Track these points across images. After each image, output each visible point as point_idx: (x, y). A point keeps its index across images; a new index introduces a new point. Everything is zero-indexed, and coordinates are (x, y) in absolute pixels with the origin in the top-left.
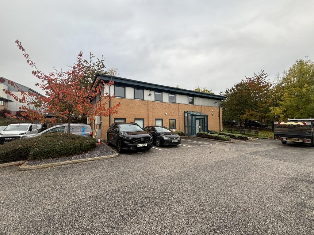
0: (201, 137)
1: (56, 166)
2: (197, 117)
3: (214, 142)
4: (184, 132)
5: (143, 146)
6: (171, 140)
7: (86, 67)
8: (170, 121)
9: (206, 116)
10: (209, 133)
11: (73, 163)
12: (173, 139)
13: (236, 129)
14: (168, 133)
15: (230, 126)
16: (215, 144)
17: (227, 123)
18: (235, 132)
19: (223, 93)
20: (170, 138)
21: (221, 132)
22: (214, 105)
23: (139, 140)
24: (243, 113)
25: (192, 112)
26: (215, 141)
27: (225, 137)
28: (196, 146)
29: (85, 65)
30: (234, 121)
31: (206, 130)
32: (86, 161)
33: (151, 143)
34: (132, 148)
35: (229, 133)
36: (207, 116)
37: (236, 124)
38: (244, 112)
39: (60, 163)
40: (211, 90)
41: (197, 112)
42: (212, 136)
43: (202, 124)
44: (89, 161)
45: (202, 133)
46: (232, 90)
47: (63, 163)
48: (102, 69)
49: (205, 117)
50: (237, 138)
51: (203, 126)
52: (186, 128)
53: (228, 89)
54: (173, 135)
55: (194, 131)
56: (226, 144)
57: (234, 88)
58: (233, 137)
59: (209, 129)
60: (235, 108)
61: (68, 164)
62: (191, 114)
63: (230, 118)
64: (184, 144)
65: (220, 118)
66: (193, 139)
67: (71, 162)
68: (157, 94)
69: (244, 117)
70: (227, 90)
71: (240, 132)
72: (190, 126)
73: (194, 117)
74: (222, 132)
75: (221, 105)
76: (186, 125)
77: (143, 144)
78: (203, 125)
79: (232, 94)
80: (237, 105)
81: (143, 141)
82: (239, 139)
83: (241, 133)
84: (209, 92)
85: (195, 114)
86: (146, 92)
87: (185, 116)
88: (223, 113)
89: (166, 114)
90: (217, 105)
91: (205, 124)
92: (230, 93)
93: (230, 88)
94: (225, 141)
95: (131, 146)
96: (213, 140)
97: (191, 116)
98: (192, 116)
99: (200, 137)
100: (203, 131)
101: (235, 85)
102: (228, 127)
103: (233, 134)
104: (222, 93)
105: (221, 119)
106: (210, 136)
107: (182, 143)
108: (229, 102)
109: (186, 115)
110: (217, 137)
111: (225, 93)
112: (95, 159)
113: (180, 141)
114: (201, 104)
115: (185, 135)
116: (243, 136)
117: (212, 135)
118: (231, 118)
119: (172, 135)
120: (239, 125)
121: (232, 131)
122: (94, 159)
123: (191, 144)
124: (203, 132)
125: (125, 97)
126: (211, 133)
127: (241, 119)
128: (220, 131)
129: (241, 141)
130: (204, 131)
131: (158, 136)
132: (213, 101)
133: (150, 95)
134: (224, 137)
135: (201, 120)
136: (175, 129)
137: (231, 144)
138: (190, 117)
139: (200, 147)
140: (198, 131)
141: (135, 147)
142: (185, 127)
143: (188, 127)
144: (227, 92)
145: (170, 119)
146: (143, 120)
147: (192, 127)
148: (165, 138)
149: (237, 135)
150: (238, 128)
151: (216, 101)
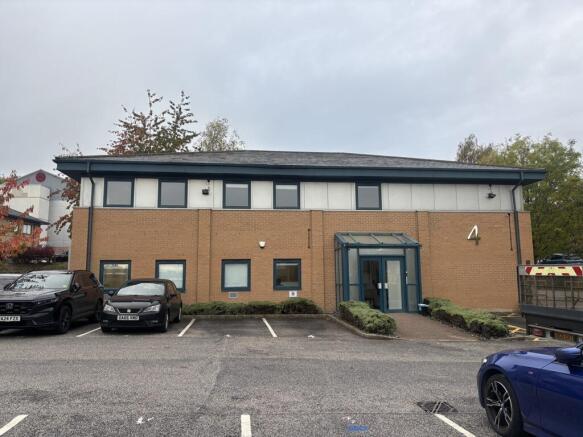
2: (364, 252)
5: (9, 320)
8: (277, 265)
20: (116, 308)
22: (485, 205)
31: (410, 298)
36: (416, 248)
40: (572, 143)
41: (391, 235)
49: (408, 250)
65: (518, 253)
68: (231, 188)
72: (342, 282)
77: (10, 317)
86: (195, 187)
89: (262, 244)
90: (504, 203)
91: (405, 275)
105: (522, 259)
125: (132, 205)
132: (484, 191)
133: (206, 192)
136: (295, 292)
142: (337, 285)
145: (278, 261)
146: (182, 262)
147: (344, 284)
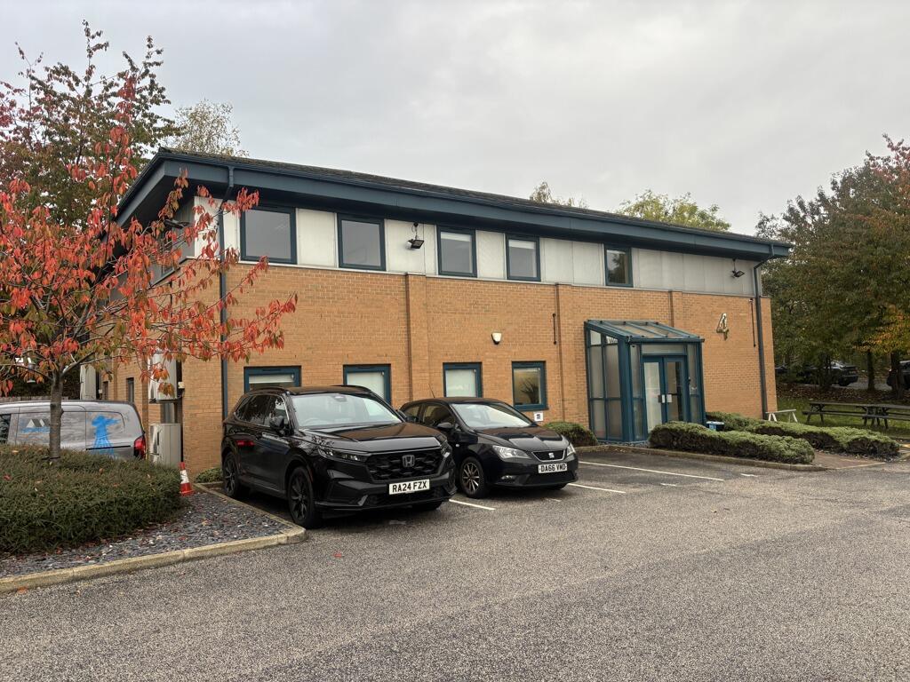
0: (670, 449)
1: (49, 585)
2: (647, 350)
3: (734, 468)
4: (586, 427)
5: (412, 490)
6: (534, 462)
7: (66, 103)
8: (516, 371)
9: (689, 343)
10: (708, 426)
11: (118, 573)
12: (543, 455)
13: (844, 406)
14: (519, 428)
15: (814, 390)
16: (737, 475)
17: (799, 375)
18: (842, 419)
19: (774, 222)
20: (527, 452)
21: (769, 423)
22: (729, 286)
23: (393, 465)
24: (878, 323)
25: (625, 323)
26: (737, 463)
27: (785, 444)
28: (650, 488)
29: (60, 87)
30: (838, 365)
31: (694, 414)
32: (170, 564)
33: (447, 476)
34: (364, 499)
35: (808, 423)
36: (697, 344)
37: (845, 378)
38: (881, 316)
39: (64, 571)
41: (646, 324)
42: (724, 441)
43: (672, 386)
44: (185, 560)
45: (674, 426)
46: (822, 209)
47: (77, 571)
48: (154, 109)
49: (690, 348)
50: (845, 446)
51: (678, 395)
52: (598, 406)
53: (801, 204)
54: (543, 439)
55: (637, 420)
56: (789, 477)
57: (830, 194)
58: (824, 443)
59: (709, 408)
60: (840, 298)
61: (98, 576)
62: (620, 338)
63: (814, 349)
64: (594, 483)
65: (761, 349)
66: (635, 458)
67: (110, 570)
68: (445, 240)
69: (882, 342)
70: (797, 208)
71: (865, 418)
72: (619, 395)
73: (633, 350)
74: (773, 421)
75: (766, 282)
76: (597, 392)
77: (412, 483)
78: (679, 389)
79: (817, 224)
80: (849, 285)
81: (411, 469)
82: (855, 453)
83: (869, 422)
84: (703, 216)
85: (638, 333)
86: (397, 234)
87: (588, 346)
88: (776, 323)
89: (497, 337)
90: (745, 285)
91: (688, 382)
92: (809, 221)
93: (810, 197)
94: (786, 462)
95: (360, 494)
96: (730, 462)
97: (619, 344)
98: (625, 343)
99: (668, 446)
100: (681, 419)
101: (834, 183)
102: (807, 394)
103: (826, 430)
104: (768, 224)
105: (766, 358)
106: (712, 439)
107: (582, 479)
108: (805, 270)
109: (596, 338)
110: (746, 444)
111: (786, 224)
112: (208, 553)
113: (573, 465)
114: (667, 284)
115: (593, 443)
116: (873, 437)
117: (723, 434)
118: (820, 351)
119: (536, 439)
120: (861, 385)
121: (826, 417)
122: (205, 554)
123: (624, 482)
124: (683, 425)
125: (294, 260)
126: (719, 428)
127: (869, 353)
128: (765, 417)
129: (864, 464)
130: (685, 417)
131: (471, 447)
132: (727, 267)
133: (415, 245)
134: (783, 445)
135: (671, 365)
137: (815, 477)
138: (613, 352)
139: (670, 490)
140: (654, 420)
141: (378, 495)
142: (591, 400)
143: (606, 401)
144: (793, 216)
145: (517, 365)
146: (384, 369)
147: (625, 398)
148: (506, 453)
149: (843, 433)
150: (853, 398)
151: (740, 266)
